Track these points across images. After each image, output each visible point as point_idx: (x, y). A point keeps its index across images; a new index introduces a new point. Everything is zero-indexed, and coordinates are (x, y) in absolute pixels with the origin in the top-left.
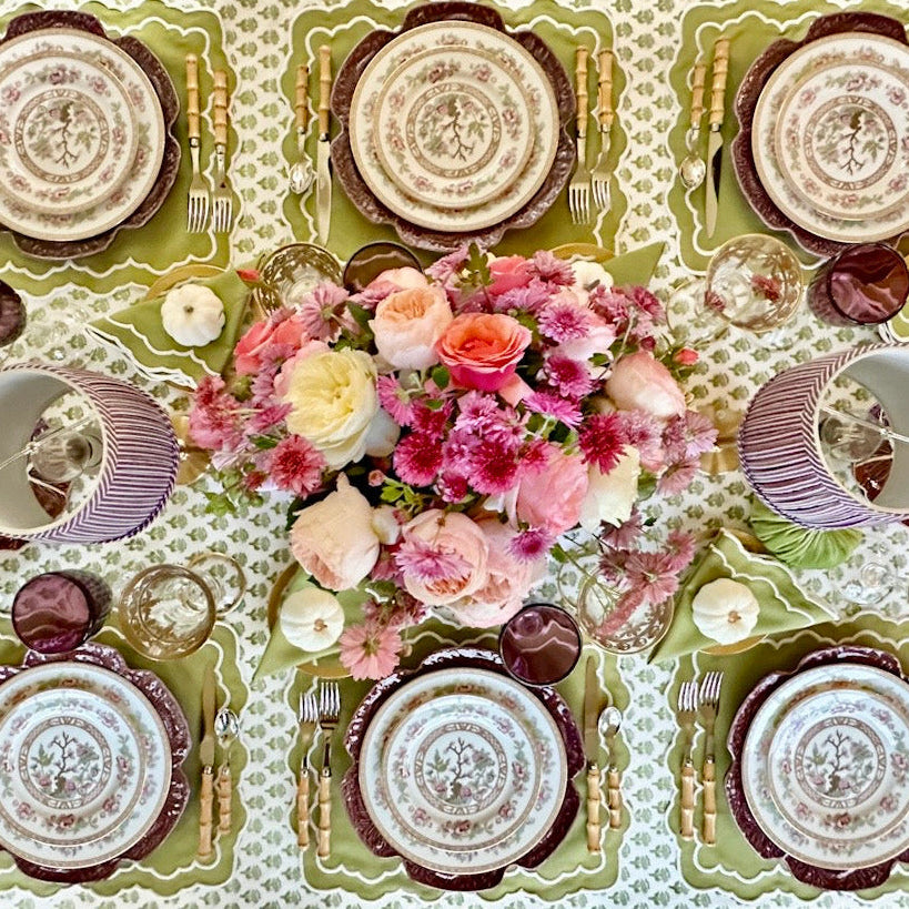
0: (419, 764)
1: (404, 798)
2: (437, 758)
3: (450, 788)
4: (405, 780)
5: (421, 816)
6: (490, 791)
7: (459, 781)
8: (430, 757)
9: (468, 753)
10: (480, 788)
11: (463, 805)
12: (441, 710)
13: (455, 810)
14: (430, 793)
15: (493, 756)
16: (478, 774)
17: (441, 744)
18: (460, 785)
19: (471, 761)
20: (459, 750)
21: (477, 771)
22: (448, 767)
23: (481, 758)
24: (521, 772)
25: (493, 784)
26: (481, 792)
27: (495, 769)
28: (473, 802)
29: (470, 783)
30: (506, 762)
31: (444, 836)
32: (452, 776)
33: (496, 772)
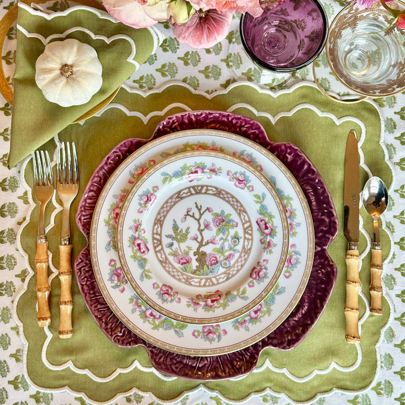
0: (158, 237)
1: (145, 275)
2: (175, 227)
3: (194, 258)
4: (144, 256)
5: (167, 291)
6: (237, 255)
7: (203, 249)
8: (167, 229)
9: (208, 217)
10: (227, 254)
11: (210, 275)
12: (171, 174)
13: (203, 281)
14: (174, 267)
15: (235, 217)
16: (222, 239)
17: (177, 212)
18: (204, 254)
19: (212, 225)
20: (197, 216)
21: (221, 235)
22: (189, 236)
23: (223, 221)
24: (266, 228)
25: (239, 247)
26: (229, 258)
27: (240, 231)
28: (222, 270)
29: (214, 250)
30: (250, 221)
31: (195, 310)
32: (195, 245)
33: (241, 233)
